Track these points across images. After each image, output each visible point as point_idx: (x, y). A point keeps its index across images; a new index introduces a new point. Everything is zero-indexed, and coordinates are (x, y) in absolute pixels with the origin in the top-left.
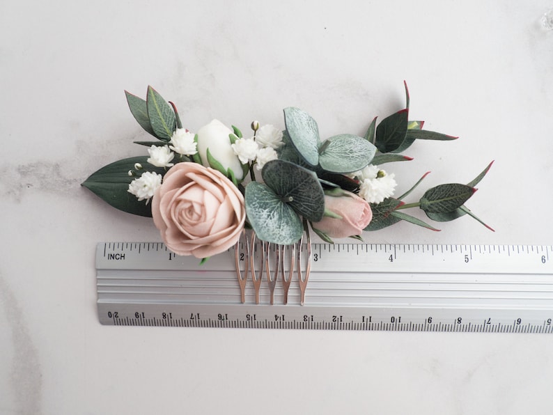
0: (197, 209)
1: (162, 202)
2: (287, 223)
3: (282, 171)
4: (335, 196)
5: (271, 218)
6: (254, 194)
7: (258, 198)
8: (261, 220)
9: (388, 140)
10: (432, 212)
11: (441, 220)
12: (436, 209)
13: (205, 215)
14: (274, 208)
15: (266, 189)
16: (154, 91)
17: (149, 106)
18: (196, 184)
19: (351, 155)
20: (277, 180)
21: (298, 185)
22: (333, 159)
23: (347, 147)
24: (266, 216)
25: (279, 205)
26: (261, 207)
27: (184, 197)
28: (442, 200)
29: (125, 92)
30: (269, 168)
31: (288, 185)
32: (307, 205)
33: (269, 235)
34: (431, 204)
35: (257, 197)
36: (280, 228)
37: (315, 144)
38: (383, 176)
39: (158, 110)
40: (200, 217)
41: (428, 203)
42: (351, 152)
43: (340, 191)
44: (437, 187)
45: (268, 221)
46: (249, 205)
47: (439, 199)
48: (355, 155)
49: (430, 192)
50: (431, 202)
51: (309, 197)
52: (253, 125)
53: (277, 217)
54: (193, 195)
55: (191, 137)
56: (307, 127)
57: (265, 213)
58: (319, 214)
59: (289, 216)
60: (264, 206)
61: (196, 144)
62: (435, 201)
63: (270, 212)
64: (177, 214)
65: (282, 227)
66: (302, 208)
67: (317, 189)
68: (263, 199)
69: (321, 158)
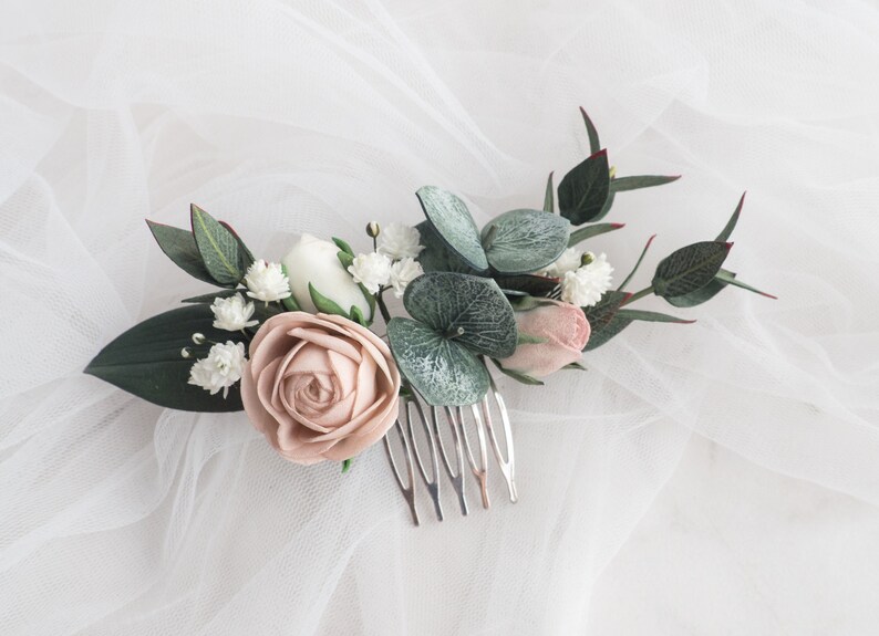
0: (324, 382)
1: (259, 387)
2: (463, 371)
3: (438, 290)
4: (526, 310)
5: (438, 369)
6: (401, 337)
7: (410, 343)
8: (425, 375)
9: (581, 204)
10: (675, 295)
11: (693, 303)
12: (680, 289)
13: (341, 389)
14: (437, 351)
15: (417, 326)
16: (201, 211)
17: (198, 236)
18: (310, 345)
19: (534, 241)
20: (432, 306)
21: (467, 305)
22: (508, 253)
23: (523, 229)
24: (430, 368)
25: (442, 345)
26: (418, 355)
27: (296, 368)
28: (685, 274)
29: (147, 221)
30: (415, 291)
31: (450, 311)
32: (487, 334)
33: (444, 395)
34: (672, 284)
35: (407, 341)
36: (455, 380)
37: (474, 238)
38: (590, 261)
39: (211, 240)
40: (332, 395)
41: (664, 284)
42: (533, 235)
43: (531, 300)
44: (672, 255)
45: (435, 373)
46: (401, 356)
47: (679, 273)
48: (540, 239)
49: (664, 267)
50: (670, 281)
51: (489, 320)
52: (369, 230)
53: (445, 365)
54: (311, 363)
55: (275, 270)
56: (455, 213)
57: (427, 363)
58: (510, 344)
59: (462, 359)
60: (422, 353)
61: (287, 279)
62: (676, 278)
63: (433, 359)
64: (293, 399)
65: (457, 379)
66: (480, 341)
67: (501, 305)
68: (417, 342)
69: (490, 256)
